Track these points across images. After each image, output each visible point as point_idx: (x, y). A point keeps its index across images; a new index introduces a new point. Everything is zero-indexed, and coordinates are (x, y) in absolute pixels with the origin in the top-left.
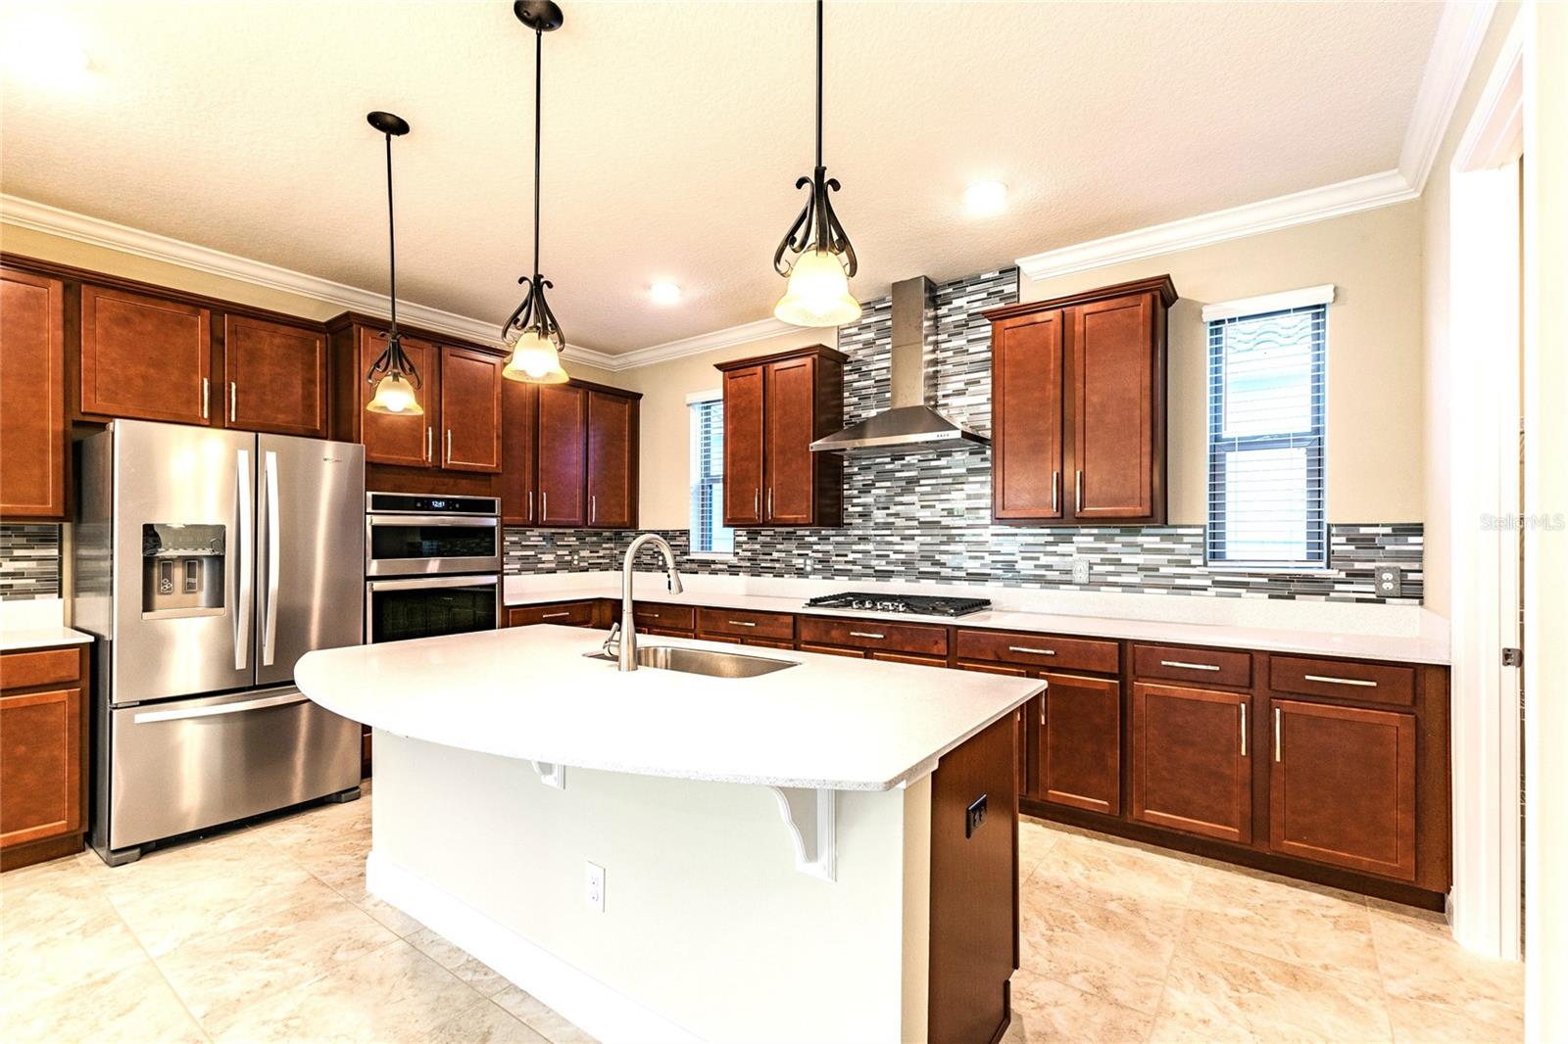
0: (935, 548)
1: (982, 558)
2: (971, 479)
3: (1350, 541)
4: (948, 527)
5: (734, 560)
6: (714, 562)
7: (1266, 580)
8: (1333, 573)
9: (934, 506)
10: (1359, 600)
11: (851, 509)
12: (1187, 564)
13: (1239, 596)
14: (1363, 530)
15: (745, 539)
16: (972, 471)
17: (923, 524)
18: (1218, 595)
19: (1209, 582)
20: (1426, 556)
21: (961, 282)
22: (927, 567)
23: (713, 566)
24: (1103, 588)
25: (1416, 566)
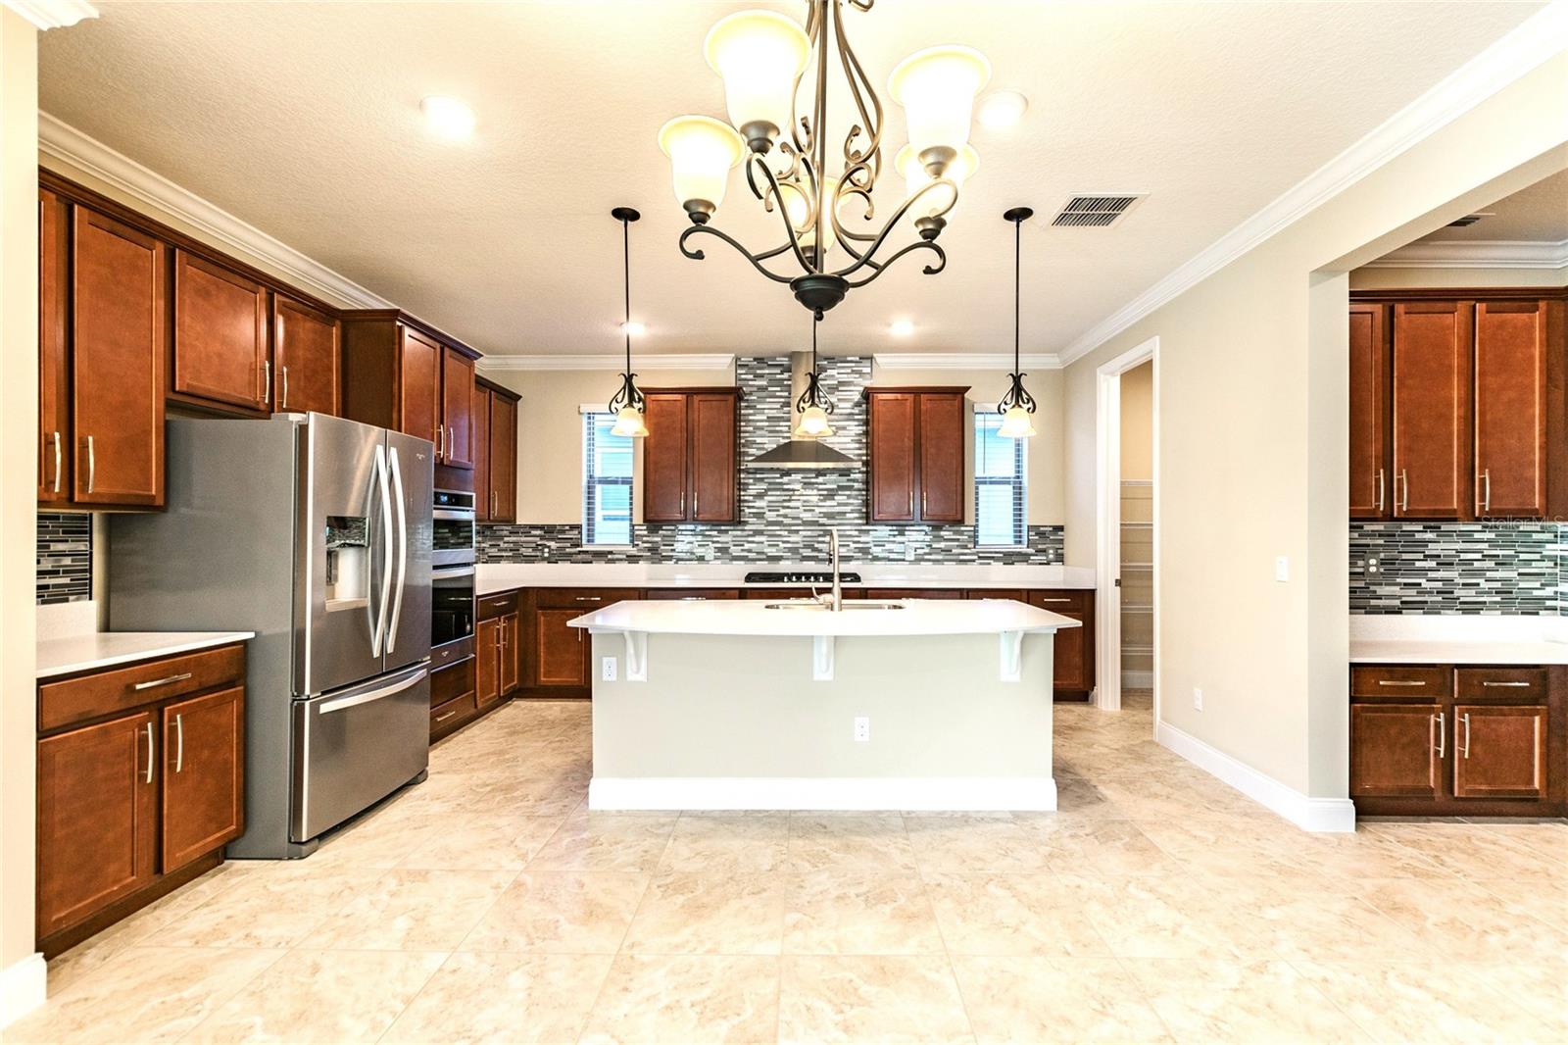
0: (815, 539)
1: (848, 545)
2: (840, 493)
3: (1037, 534)
4: (824, 525)
5: (633, 551)
6: (611, 553)
7: (1001, 555)
8: (1031, 551)
9: (813, 510)
10: (1040, 564)
11: (747, 511)
12: (966, 547)
13: (989, 564)
14: (1042, 529)
15: (646, 533)
16: (841, 488)
17: (805, 523)
18: (981, 564)
19: (976, 557)
20: (1065, 542)
21: (833, 358)
22: (807, 552)
23: (610, 556)
24: (922, 563)
25: (1061, 546)
